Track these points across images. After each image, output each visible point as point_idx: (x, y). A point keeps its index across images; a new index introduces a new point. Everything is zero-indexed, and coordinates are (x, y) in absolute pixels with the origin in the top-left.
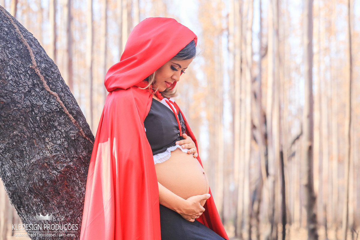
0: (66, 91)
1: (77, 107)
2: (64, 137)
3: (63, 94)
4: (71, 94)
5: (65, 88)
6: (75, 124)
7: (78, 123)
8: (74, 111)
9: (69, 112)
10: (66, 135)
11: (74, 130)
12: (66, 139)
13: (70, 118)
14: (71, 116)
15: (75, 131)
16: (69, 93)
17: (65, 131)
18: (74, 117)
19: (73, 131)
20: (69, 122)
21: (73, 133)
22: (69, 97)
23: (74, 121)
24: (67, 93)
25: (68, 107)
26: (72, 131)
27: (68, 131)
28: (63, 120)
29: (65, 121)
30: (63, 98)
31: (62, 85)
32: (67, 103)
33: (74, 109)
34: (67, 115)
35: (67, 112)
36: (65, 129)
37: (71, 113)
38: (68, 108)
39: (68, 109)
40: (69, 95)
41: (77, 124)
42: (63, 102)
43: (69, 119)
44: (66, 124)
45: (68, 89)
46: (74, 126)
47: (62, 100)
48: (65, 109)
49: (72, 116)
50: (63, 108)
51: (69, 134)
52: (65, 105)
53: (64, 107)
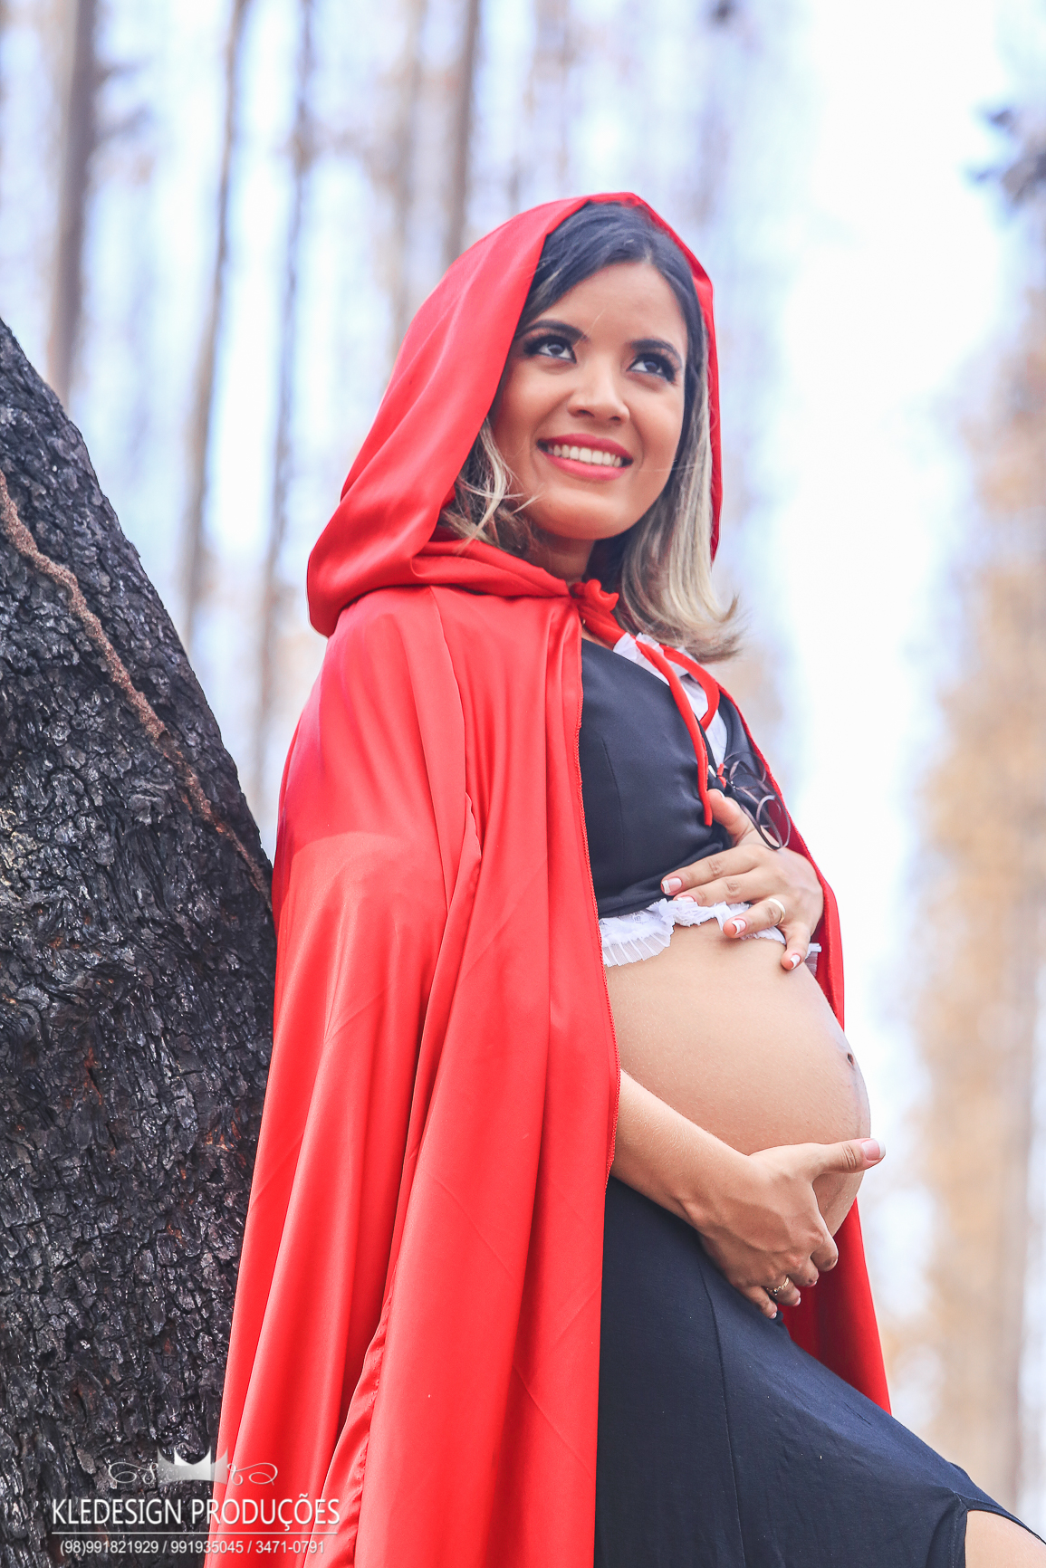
0: (120, 565)
1: (177, 658)
2: (97, 809)
3: (105, 579)
4: (150, 584)
5: (117, 551)
6: (163, 746)
7: (176, 743)
8: (158, 674)
9: (133, 679)
10: (110, 798)
11: (155, 776)
12: (107, 820)
13: (138, 711)
14: (140, 700)
15: (162, 783)
16: (139, 577)
17: (103, 776)
18: (157, 708)
19: (148, 780)
20: (127, 732)
21: (145, 792)
22: (135, 597)
23: (155, 728)
24: (126, 579)
25: (131, 651)
26: (143, 783)
27: (120, 780)
28: (99, 720)
29: (110, 725)
30: (103, 600)
31: (100, 534)
32: (121, 629)
33: (162, 667)
34: (122, 693)
35: (124, 674)
36: (104, 765)
37: (144, 685)
38: (126, 655)
39: (125, 662)
40: (138, 590)
41: (170, 746)
42: (105, 622)
43: (131, 713)
44: (113, 739)
45: (132, 556)
46: (155, 755)
47: (97, 612)
48: (115, 657)
49: (145, 703)
50: (99, 652)
51: (125, 792)
52: (115, 639)
53: (109, 646)
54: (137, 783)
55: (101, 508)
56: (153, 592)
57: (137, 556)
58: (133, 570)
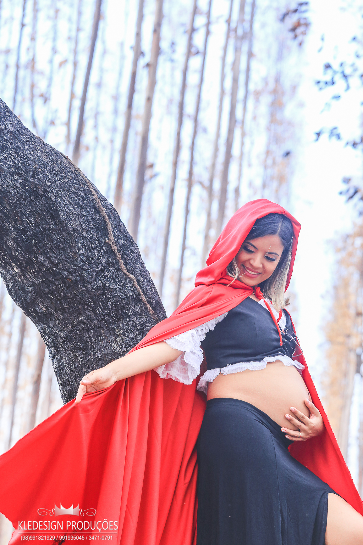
0: (145, 275)
1: (157, 296)
2: (138, 330)
3: (142, 279)
4: (152, 280)
5: (145, 272)
6: (153, 316)
8: (153, 300)
9: (147, 301)
10: (141, 328)
11: (151, 323)
12: (140, 332)
13: (148, 308)
14: (148, 305)
16: (149, 278)
17: (140, 322)
18: (152, 308)
20: (145, 313)
21: (149, 326)
22: (148, 283)
23: (152, 312)
24: (146, 279)
25: (147, 295)
26: (149, 324)
27: (143, 324)
28: (139, 310)
29: (142, 311)
30: (141, 283)
31: (141, 268)
32: (145, 290)
33: (154, 299)
34: (145, 304)
35: (145, 300)
36: (140, 320)
37: (149, 302)
38: (146, 296)
39: (146, 297)
40: (149, 281)
41: (155, 316)
42: (141, 288)
43: (146, 309)
44: (142, 314)
45: (148, 274)
46: (151, 318)
47: (140, 286)
48: (143, 296)
49: (150, 306)
50: (140, 295)
51: (144, 326)
52: (143, 292)
53: (142, 294)
54: (147, 324)
55: (142, 263)
56: (152, 282)
57: (149, 274)
58: (148, 277)
